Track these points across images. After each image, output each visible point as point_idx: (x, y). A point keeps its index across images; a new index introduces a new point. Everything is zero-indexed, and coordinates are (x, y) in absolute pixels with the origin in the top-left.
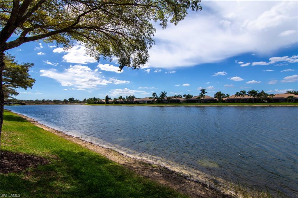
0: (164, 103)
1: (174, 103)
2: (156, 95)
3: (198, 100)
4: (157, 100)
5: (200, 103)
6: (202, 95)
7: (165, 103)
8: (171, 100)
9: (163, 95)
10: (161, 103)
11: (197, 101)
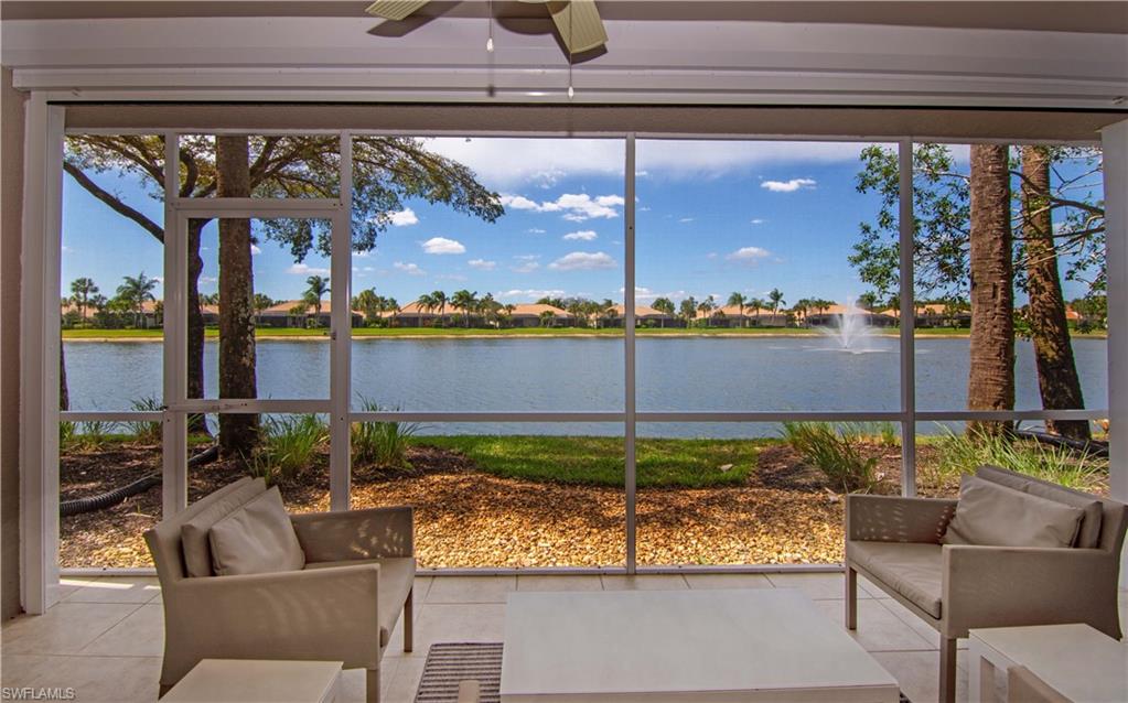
0: (138, 328)
2: (95, 291)
3: (294, 318)
4: (95, 311)
5: (305, 327)
6: (314, 297)
7: (141, 327)
9: (135, 291)
10: (122, 327)
11: (290, 322)
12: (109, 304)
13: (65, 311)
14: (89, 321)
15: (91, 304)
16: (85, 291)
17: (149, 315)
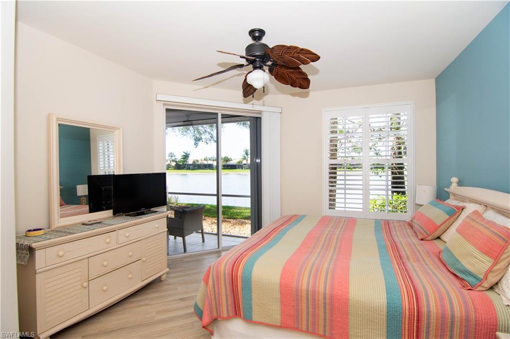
0: (187, 169)
1: (204, 169)
2: (175, 156)
3: (239, 165)
4: (175, 163)
5: (242, 169)
6: (245, 157)
7: (189, 169)
8: (198, 164)
9: (186, 156)
10: (183, 169)
11: (237, 167)
12: (179, 161)
13: (167, 163)
14: (173, 167)
15: (173, 161)
16: (172, 156)
17: (190, 165)
